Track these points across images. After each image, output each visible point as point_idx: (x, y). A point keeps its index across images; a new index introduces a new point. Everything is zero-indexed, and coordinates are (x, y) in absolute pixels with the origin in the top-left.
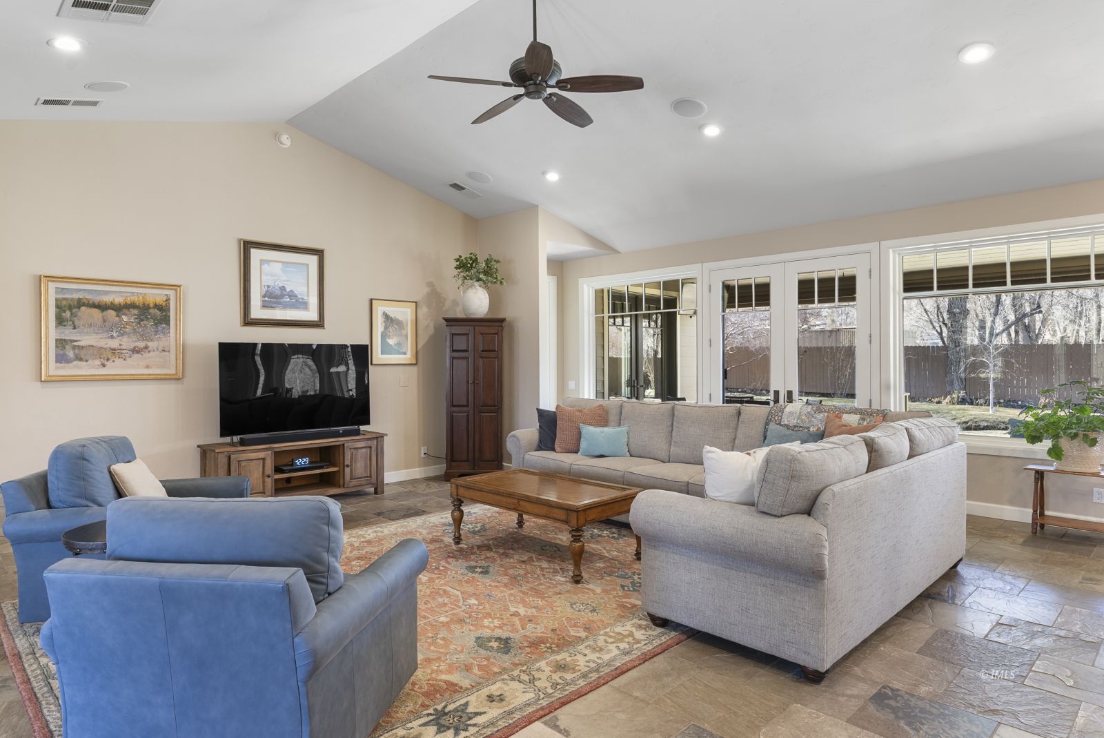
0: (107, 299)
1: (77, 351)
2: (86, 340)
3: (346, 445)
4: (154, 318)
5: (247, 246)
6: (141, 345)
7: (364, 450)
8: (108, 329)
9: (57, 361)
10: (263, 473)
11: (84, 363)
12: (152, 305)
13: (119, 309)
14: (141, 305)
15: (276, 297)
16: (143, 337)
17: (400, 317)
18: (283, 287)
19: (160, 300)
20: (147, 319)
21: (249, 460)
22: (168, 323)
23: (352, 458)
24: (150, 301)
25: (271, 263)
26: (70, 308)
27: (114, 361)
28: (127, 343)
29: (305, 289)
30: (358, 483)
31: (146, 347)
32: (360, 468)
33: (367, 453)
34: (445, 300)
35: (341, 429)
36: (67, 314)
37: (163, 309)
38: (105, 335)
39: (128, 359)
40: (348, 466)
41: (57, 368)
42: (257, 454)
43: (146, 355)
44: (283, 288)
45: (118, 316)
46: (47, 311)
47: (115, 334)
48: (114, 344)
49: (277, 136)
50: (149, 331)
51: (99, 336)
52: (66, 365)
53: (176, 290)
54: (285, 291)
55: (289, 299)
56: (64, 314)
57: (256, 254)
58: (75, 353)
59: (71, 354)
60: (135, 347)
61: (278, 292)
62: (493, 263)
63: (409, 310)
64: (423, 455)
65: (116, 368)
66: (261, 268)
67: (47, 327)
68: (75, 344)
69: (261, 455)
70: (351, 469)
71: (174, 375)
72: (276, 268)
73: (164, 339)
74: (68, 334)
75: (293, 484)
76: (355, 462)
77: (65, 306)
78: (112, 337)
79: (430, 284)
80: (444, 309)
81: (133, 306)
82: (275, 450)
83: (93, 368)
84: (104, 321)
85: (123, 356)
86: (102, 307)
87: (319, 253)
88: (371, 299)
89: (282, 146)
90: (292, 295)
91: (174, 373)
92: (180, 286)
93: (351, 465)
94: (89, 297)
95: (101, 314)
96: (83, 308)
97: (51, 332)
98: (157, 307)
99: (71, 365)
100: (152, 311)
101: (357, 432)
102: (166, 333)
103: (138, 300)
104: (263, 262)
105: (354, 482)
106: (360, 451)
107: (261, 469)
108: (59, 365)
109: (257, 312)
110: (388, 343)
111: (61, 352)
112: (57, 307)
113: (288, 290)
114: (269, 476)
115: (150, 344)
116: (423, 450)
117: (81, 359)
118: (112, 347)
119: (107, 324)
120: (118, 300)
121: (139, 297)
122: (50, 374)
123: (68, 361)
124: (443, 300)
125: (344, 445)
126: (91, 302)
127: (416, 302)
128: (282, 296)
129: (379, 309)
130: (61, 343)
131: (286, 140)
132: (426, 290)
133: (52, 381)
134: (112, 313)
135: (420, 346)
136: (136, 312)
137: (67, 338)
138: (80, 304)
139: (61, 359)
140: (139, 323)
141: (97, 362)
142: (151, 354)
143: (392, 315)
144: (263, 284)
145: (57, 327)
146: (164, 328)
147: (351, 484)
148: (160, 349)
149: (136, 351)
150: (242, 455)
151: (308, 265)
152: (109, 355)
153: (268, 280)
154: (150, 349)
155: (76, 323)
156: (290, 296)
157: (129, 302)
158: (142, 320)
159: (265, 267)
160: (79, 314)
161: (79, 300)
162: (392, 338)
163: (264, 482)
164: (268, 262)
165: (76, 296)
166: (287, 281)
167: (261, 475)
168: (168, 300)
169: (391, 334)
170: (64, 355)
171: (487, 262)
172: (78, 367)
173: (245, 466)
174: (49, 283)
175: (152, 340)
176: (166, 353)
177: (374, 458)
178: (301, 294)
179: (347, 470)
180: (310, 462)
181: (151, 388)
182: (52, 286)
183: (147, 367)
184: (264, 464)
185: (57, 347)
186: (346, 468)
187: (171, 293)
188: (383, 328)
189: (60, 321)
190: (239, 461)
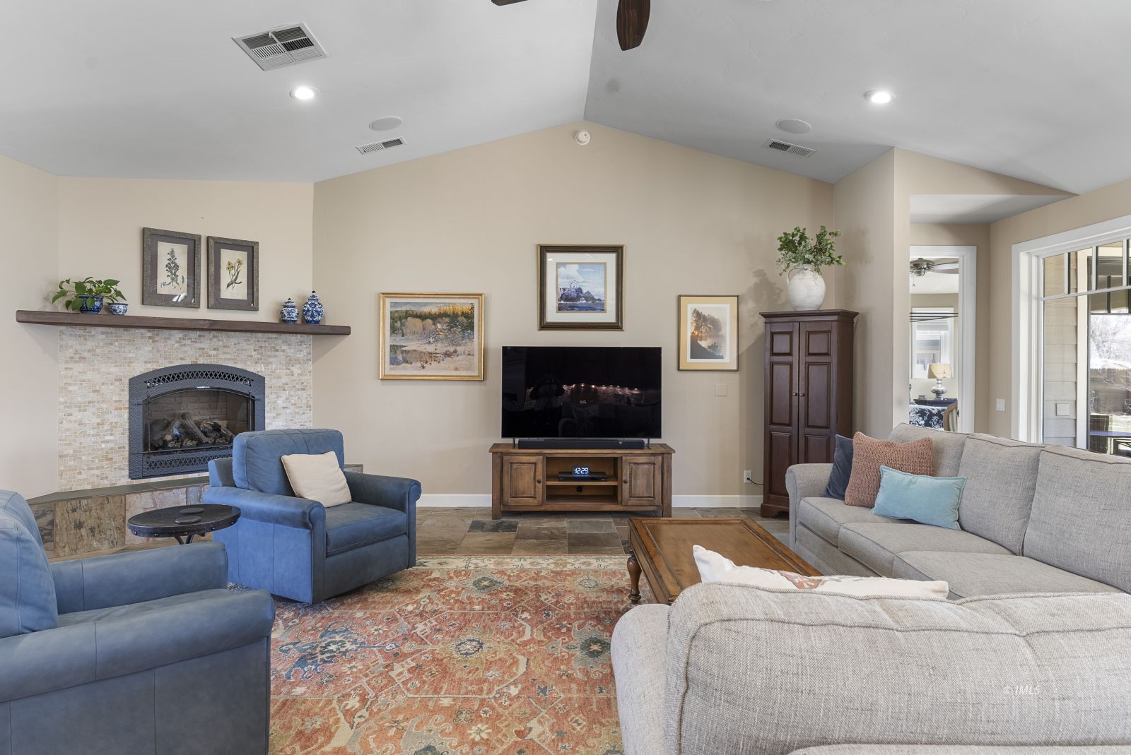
0: (426, 310)
1: (404, 355)
2: (412, 345)
3: (624, 458)
4: (462, 325)
5: (544, 250)
6: (451, 349)
7: (646, 466)
8: (426, 335)
9: (391, 363)
10: (535, 478)
11: (409, 365)
12: (460, 314)
13: (435, 318)
14: (451, 314)
15: (572, 299)
16: (453, 343)
17: (715, 315)
18: (580, 288)
19: (466, 309)
20: (456, 326)
21: (521, 463)
22: (472, 329)
23: (631, 474)
24: (459, 309)
25: (568, 266)
26: (400, 319)
27: (430, 364)
28: (441, 347)
29: (602, 290)
30: (638, 503)
31: (455, 351)
32: (640, 485)
33: (649, 470)
34: (781, 291)
35: (621, 440)
36: (398, 324)
37: (469, 316)
38: (424, 341)
39: (441, 362)
40: (626, 482)
41: (391, 369)
42: (528, 458)
43: (455, 358)
44: (579, 290)
45: (434, 324)
46: (384, 322)
47: (431, 340)
48: (430, 348)
49: (575, 134)
50: (457, 336)
51: (421, 342)
52: (397, 366)
53: (479, 298)
54: (581, 292)
55: (585, 301)
56: (396, 324)
57: (551, 258)
58: (403, 357)
59: (400, 358)
60: (446, 351)
61: (574, 295)
62: (827, 237)
63: (727, 306)
64: (745, 480)
65: (433, 369)
66: (557, 271)
67: (384, 335)
68: (403, 349)
69: (533, 459)
70: (630, 486)
71: (476, 376)
72: (573, 270)
73: (469, 344)
74: (399, 341)
75: (584, 493)
76: (635, 479)
77: (396, 318)
78: (430, 343)
79: (760, 273)
80: (779, 302)
81: (445, 315)
82: (548, 456)
83: (416, 369)
84: (424, 329)
85: (437, 359)
86: (422, 317)
87: (618, 250)
88: (680, 296)
89: (581, 144)
90: (589, 297)
91: (477, 374)
92: (481, 295)
93: (630, 481)
94: (413, 309)
95: (421, 323)
96: (409, 319)
97: (387, 340)
98: (465, 315)
99: (400, 366)
100: (459, 319)
101: (640, 446)
102: (471, 338)
103: (449, 309)
104: (559, 265)
105: (633, 501)
106: (641, 466)
107: (532, 474)
108: (392, 366)
109: (553, 316)
110: (700, 346)
111: (394, 356)
112: (391, 318)
113: (584, 291)
114: (539, 482)
115: (458, 348)
116: (746, 474)
117: (407, 362)
118: (430, 351)
119: (426, 332)
120: (434, 310)
121: (449, 307)
122: (386, 374)
123: (398, 364)
124: (777, 291)
125: (622, 458)
126: (415, 313)
127: (738, 296)
128: (578, 298)
129: (689, 307)
130: (394, 348)
131: (584, 137)
132: (753, 280)
133: (386, 379)
134: (429, 321)
135: (744, 348)
136: (447, 320)
137: (398, 344)
138: (408, 315)
139: (394, 361)
140: (450, 330)
141: (419, 364)
142: (460, 357)
143: (705, 313)
144: (559, 286)
145: (391, 335)
146: (470, 334)
147: (630, 503)
148: (467, 353)
149: (447, 355)
150: (513, 457)
151: (605, 264)
152: (427, 358)
153: (564, 284)
154: (458, 353)
155: (404, 332)
156: (587, 299)
157: (442, 312)
158: (452, 327)
159: (562, 270)
160: (407, 324)
161: (407, 311)
162: (706, 340)
163: (535, 487)
164: (564, 264)
165: (404, 308)
166: (584, 282)
167: (532, 480)
168: (473, 308)
169: (703, 335)
170: (396, 358)
171: (820, 237)
172: (405, 368)
173: (516, 469)
174: (387, 299)
175: (460, 345)
176: (471, 357)
177: (658, 477)
178: (598, 295)
179: (626, 487)
180: (590, 472)
181: (460, 388)
182: (388, 301)
183: (456, 369)
184: (535, 468)
185: (391, 351)
186: (624, 484)
187: (475, 302)
188: (693, 328)
189: (394, 330)
190: (511, 463)
